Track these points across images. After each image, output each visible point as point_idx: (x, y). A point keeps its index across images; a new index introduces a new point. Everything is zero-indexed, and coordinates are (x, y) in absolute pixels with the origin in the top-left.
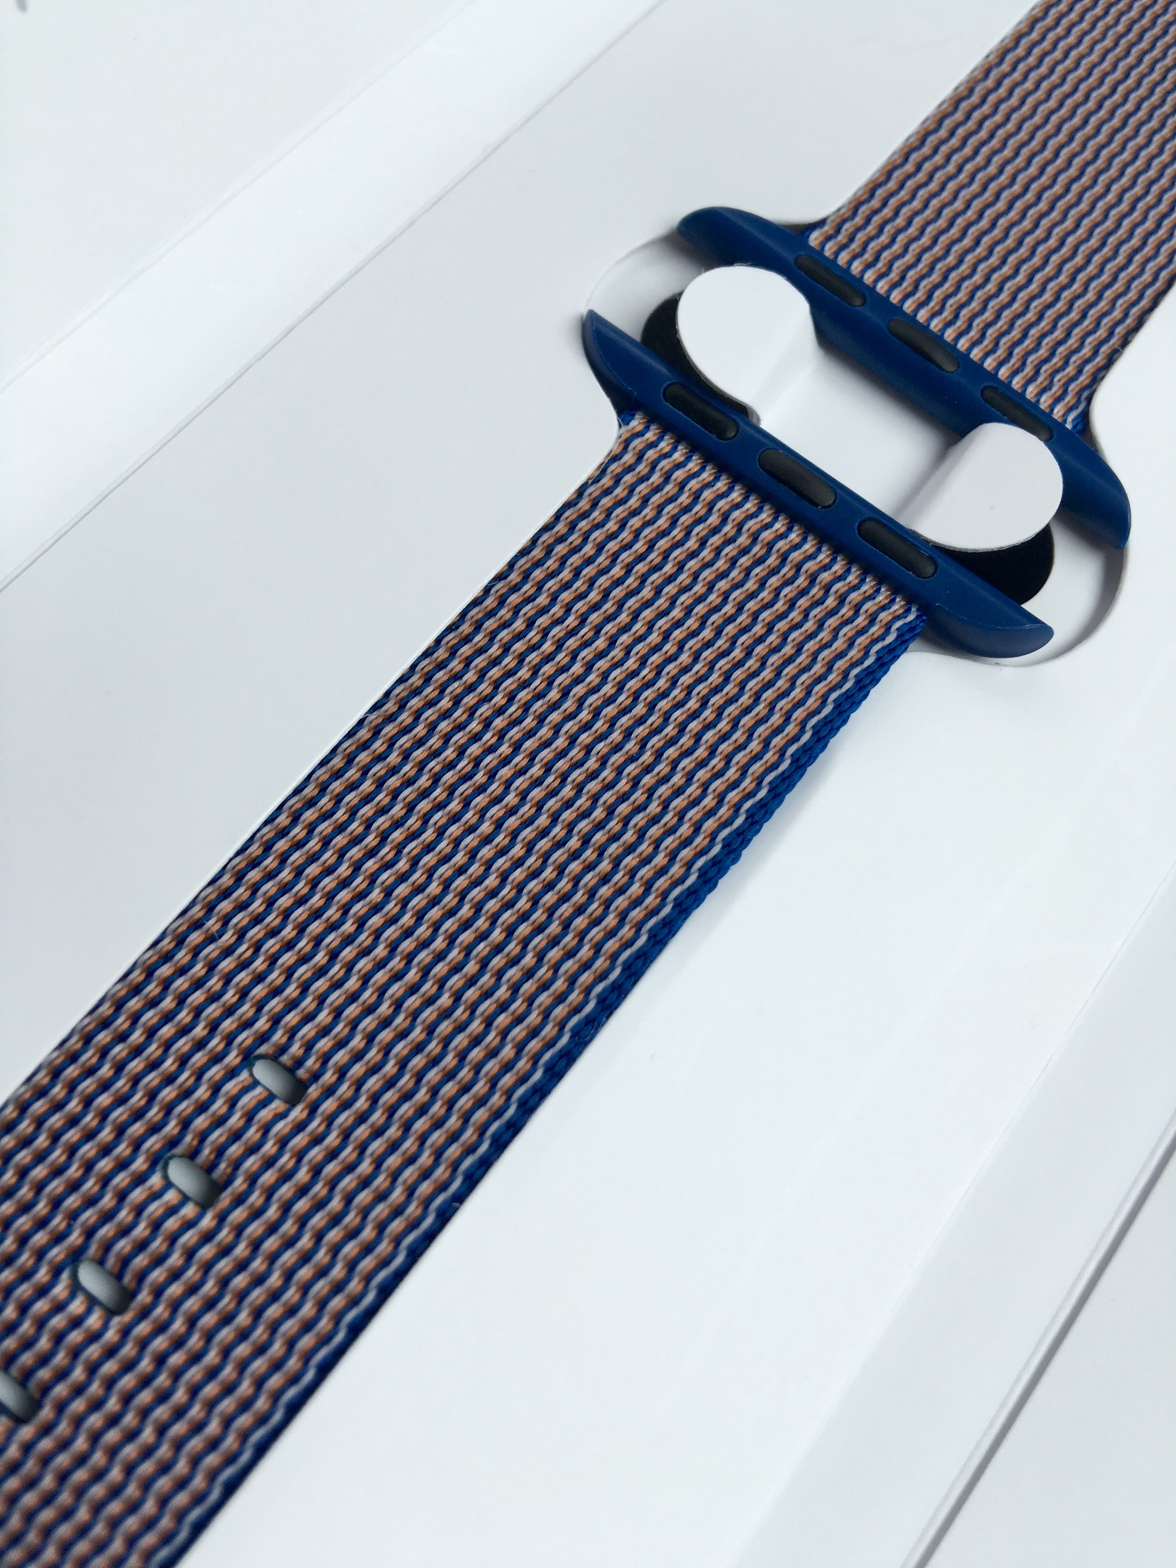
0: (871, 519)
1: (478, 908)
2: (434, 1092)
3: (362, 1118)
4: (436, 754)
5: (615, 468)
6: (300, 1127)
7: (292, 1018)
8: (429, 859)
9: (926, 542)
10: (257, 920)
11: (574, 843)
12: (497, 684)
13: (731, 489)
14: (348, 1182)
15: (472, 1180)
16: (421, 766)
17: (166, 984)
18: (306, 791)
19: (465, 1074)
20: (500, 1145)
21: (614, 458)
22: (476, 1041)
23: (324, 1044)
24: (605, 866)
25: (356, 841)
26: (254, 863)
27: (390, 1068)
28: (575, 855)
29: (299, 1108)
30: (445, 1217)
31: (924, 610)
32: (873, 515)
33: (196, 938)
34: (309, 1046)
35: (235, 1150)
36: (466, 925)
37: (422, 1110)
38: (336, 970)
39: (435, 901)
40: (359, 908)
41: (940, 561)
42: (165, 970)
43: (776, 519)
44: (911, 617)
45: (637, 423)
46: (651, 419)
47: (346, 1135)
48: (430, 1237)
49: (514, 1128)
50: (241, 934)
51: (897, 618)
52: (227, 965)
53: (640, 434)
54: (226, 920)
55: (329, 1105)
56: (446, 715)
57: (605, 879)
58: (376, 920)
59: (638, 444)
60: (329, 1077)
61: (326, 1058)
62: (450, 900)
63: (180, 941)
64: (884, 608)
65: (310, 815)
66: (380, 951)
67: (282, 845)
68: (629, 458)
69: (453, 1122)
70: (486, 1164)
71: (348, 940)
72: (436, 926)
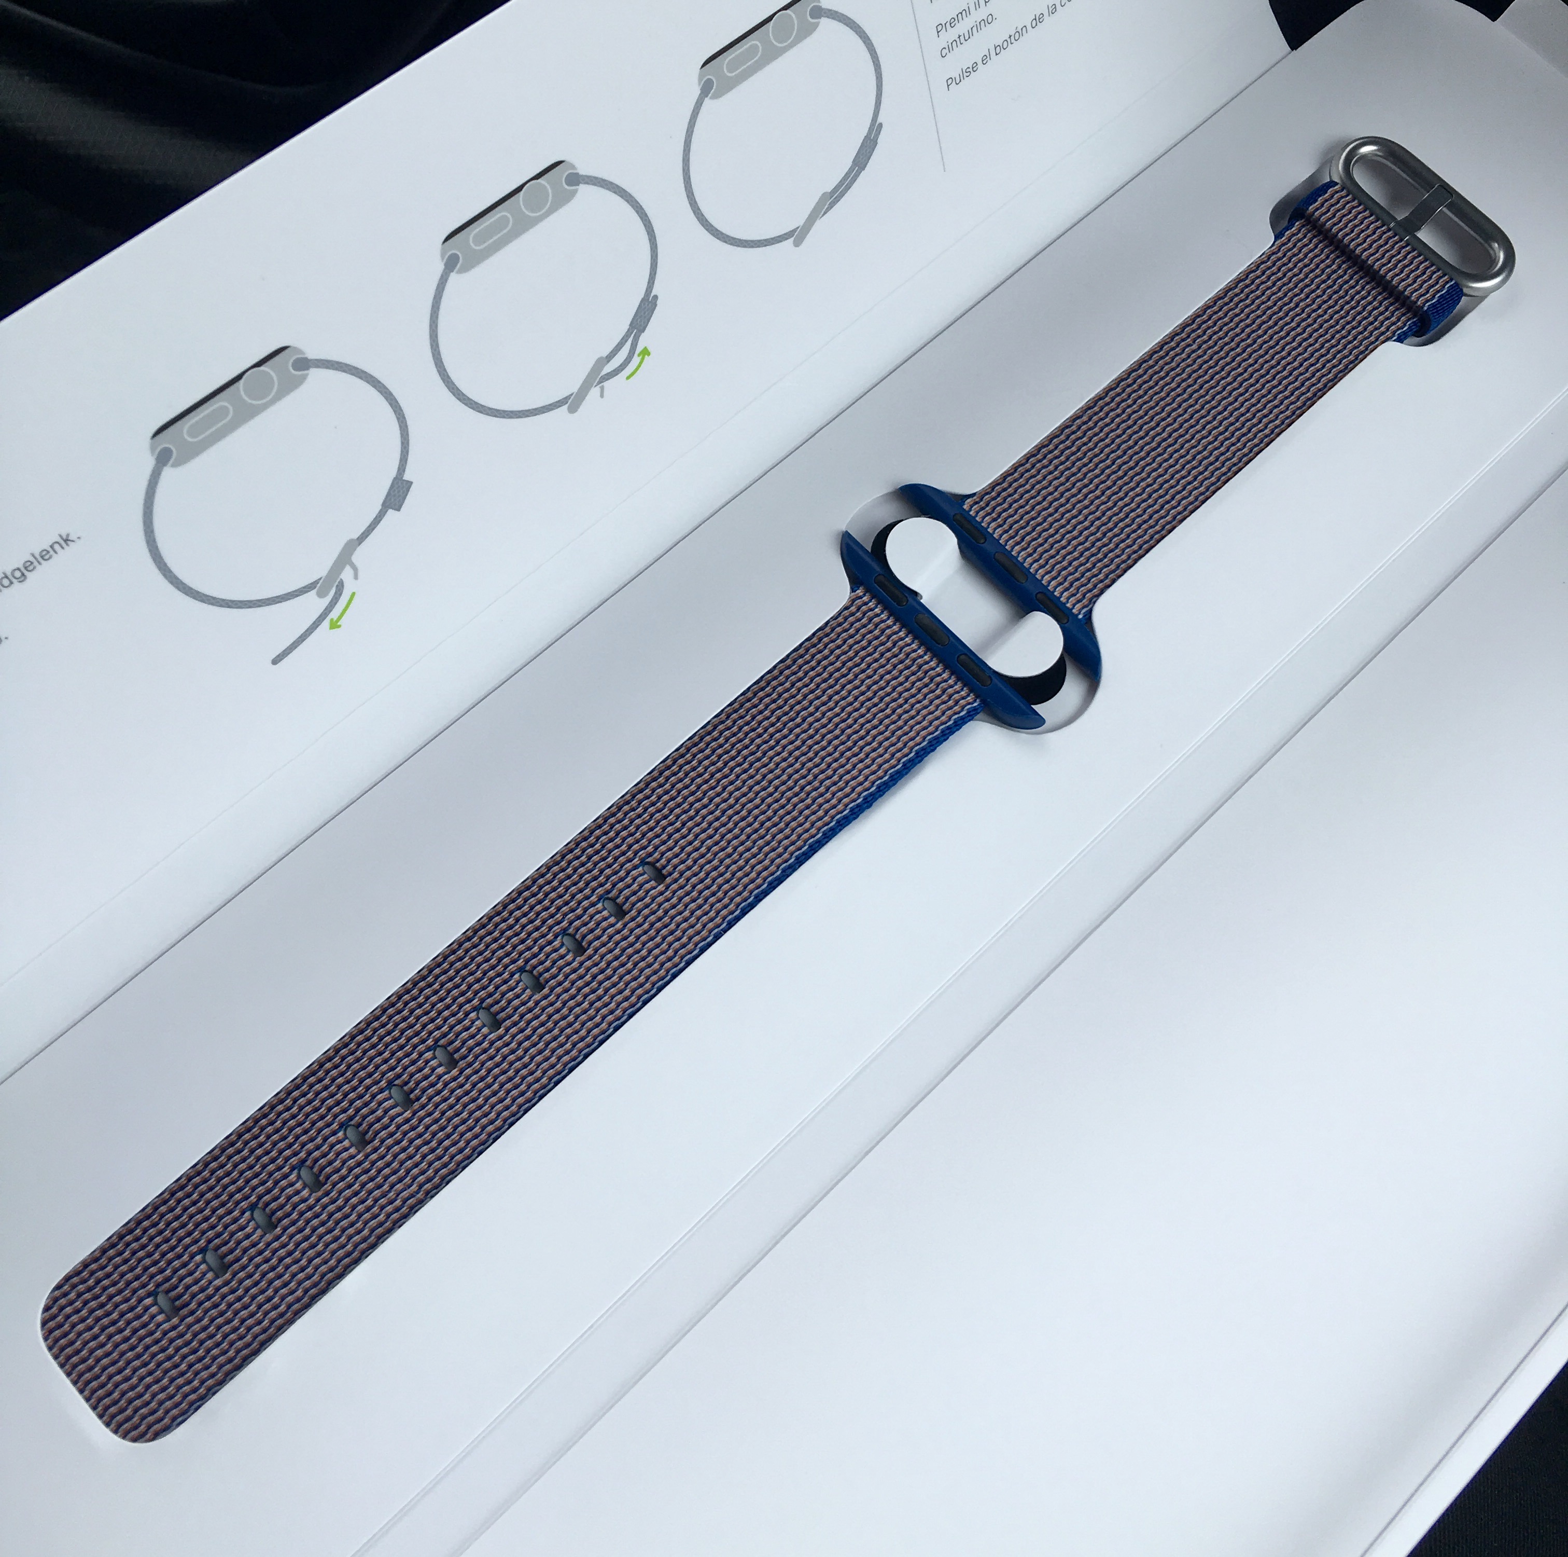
0: (966, 654)
1: (750, 812)
2: (720, 887)
3: (688, 894)
4: (740, 741)
5: (846, 613)
6: (661, 893)
7: (663, 848)
8: (731, 788)
9: (990, 668)
10: (653, 804)
11: (797, 789)
12: (773, 712)
13: (900, 630)
14: (679, 918)
15: (730, 925)
16: (733, 746)
17: (612, 826)
18: (681, 750)
19: (734, 881)
20: (744, 913)
21: (846, 608)
22: (740, 869)
23: (675, 861)
24: (809, 801)
25: (700, 775)
26: (655, 779)
27: (702, 875)
28: (796, 795)
29: (662, 885)
30: (717, 937)
31: (983, 702)
32: (966, 651)
33: (626, 808)
34: (669, 861)
35: (633, 899)
36: (743, 819)
37: (714, 894)
38: (684, 831)
39: (731, 807)
40: (697, 805)
41: (993, 678)
42: (612, 820)
43: (919, 648)
44: (975, 704)
45: (860, 592)
46: (867, 590)
47: (680, 899)
48: (710, 945)
49: (752, 906)
50: (646, 809)
51: (969, 704)
52: (638, 821)
53: (861, 597)
54: (640, 803)
55: (675, 886)
56: (747, 723)
57: (808, 807)
58: (704, 811)
59: (858, 602)
60: (676, 875)
61: (675, 867)
62: (738, 807)
63: (620, 809)
64: (963, 698)
65: (681, 761)
66: (704, 825)
67: (667, 773)
68: (853, 609)
69: (726, 900)
70: (738, 919)
71: (691, 818)
72: (730, 818)
